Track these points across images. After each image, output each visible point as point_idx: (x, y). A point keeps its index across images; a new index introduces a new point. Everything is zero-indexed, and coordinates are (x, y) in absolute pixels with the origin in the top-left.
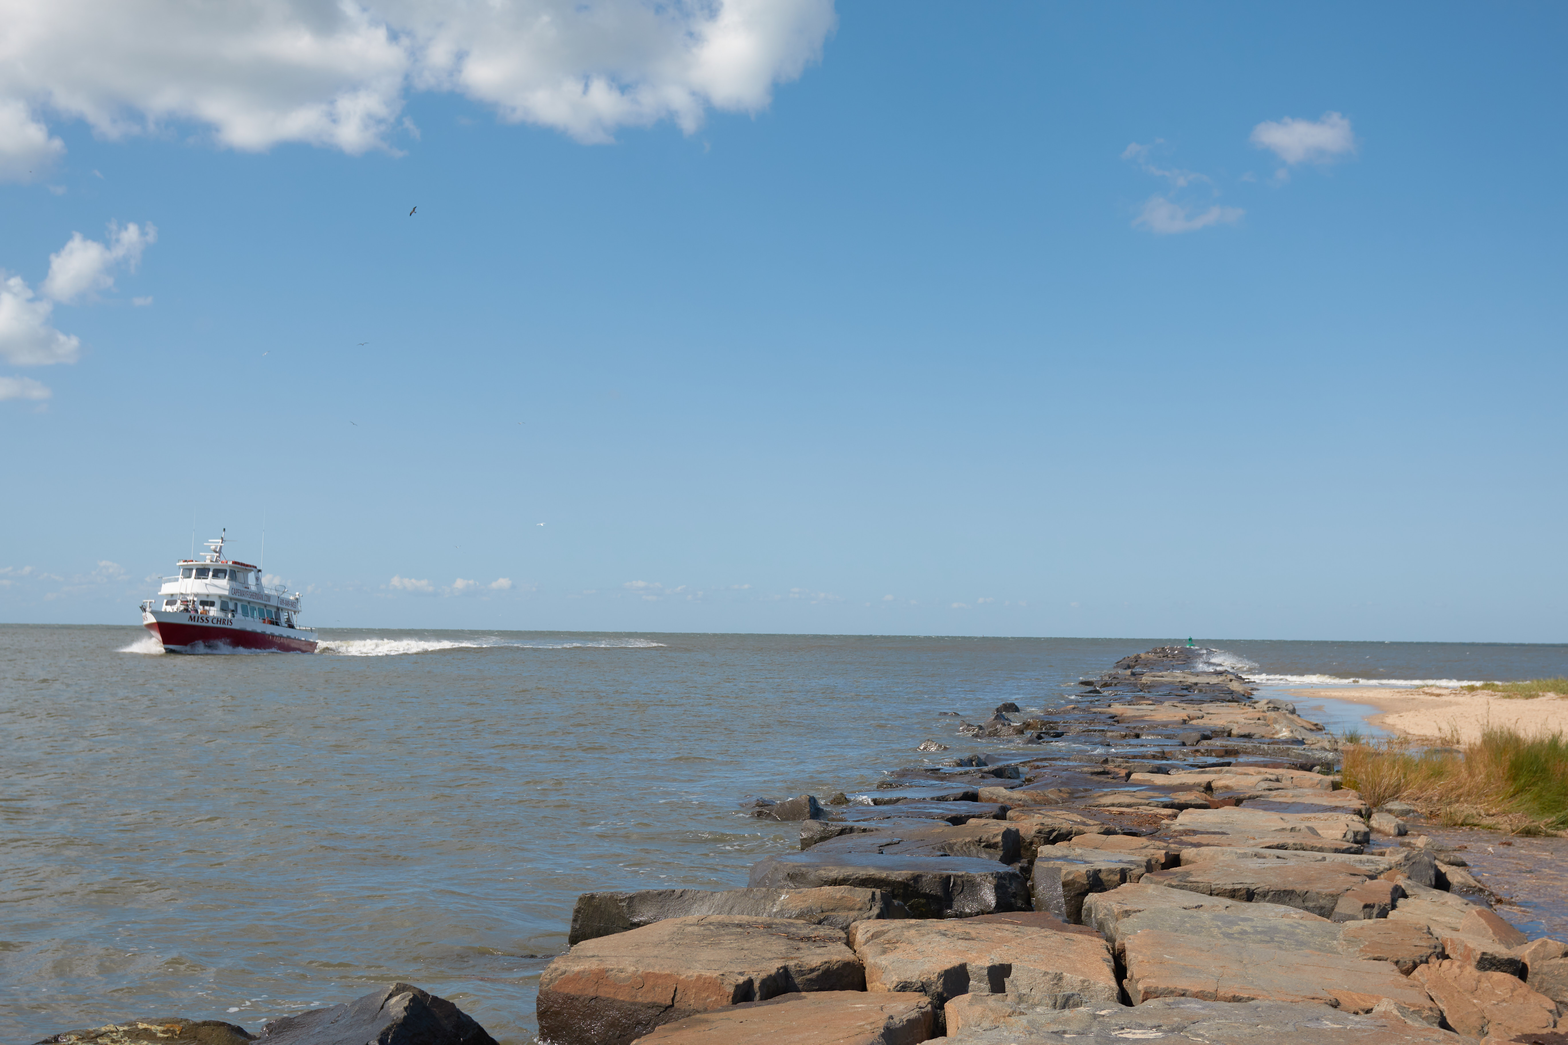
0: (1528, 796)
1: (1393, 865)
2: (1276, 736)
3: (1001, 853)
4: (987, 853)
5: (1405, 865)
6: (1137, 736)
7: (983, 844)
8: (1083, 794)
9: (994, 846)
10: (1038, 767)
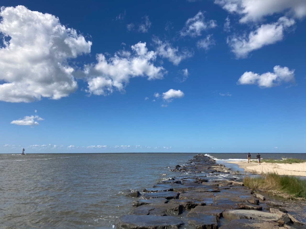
0: (286, 189)
1: (280, 218)
2: (225, 172)
3: (178, 212)
4: (175, 212)
5: (283, 219)
6: (201, 172)
7: (174, 210)
8: (194, 188)
9: (177, 210)
10: (184, 181)
